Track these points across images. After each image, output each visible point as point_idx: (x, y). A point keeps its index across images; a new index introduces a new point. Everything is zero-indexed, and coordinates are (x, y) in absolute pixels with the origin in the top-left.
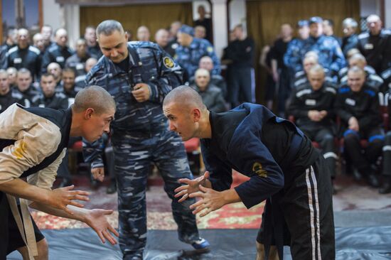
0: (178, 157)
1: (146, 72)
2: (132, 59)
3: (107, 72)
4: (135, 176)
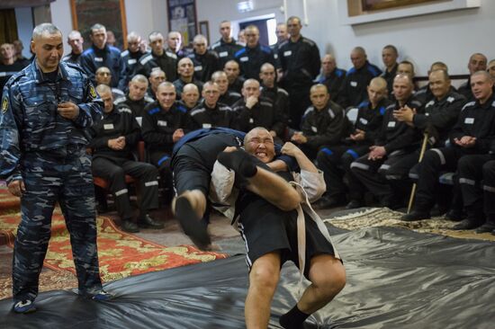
3: (32, 79)
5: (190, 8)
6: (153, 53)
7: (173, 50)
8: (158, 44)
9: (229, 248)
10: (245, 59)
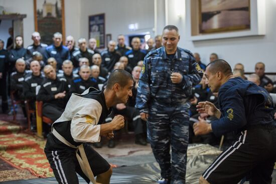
0: (184, 125)
1: (182, 66)
2: (177, 55)
3: (160, 56)
4: (159, 129)
5: (102, 26)
6: (80, 50)
7: (92, 49)
8: (83, 45)
9: (118, 162)
10: (131, 56)
